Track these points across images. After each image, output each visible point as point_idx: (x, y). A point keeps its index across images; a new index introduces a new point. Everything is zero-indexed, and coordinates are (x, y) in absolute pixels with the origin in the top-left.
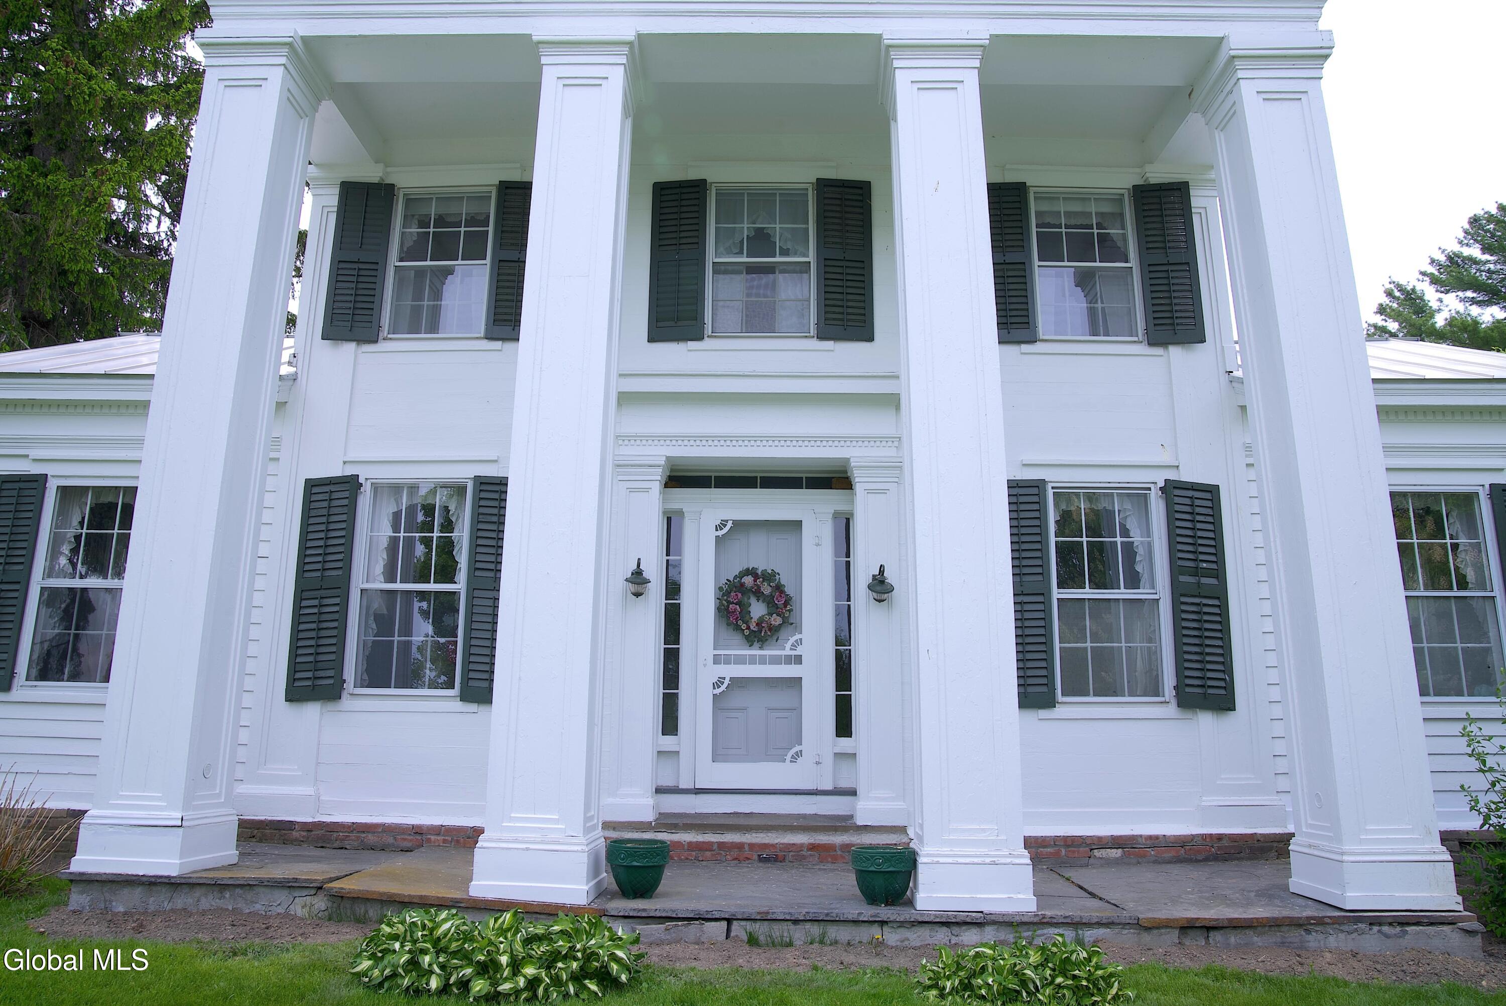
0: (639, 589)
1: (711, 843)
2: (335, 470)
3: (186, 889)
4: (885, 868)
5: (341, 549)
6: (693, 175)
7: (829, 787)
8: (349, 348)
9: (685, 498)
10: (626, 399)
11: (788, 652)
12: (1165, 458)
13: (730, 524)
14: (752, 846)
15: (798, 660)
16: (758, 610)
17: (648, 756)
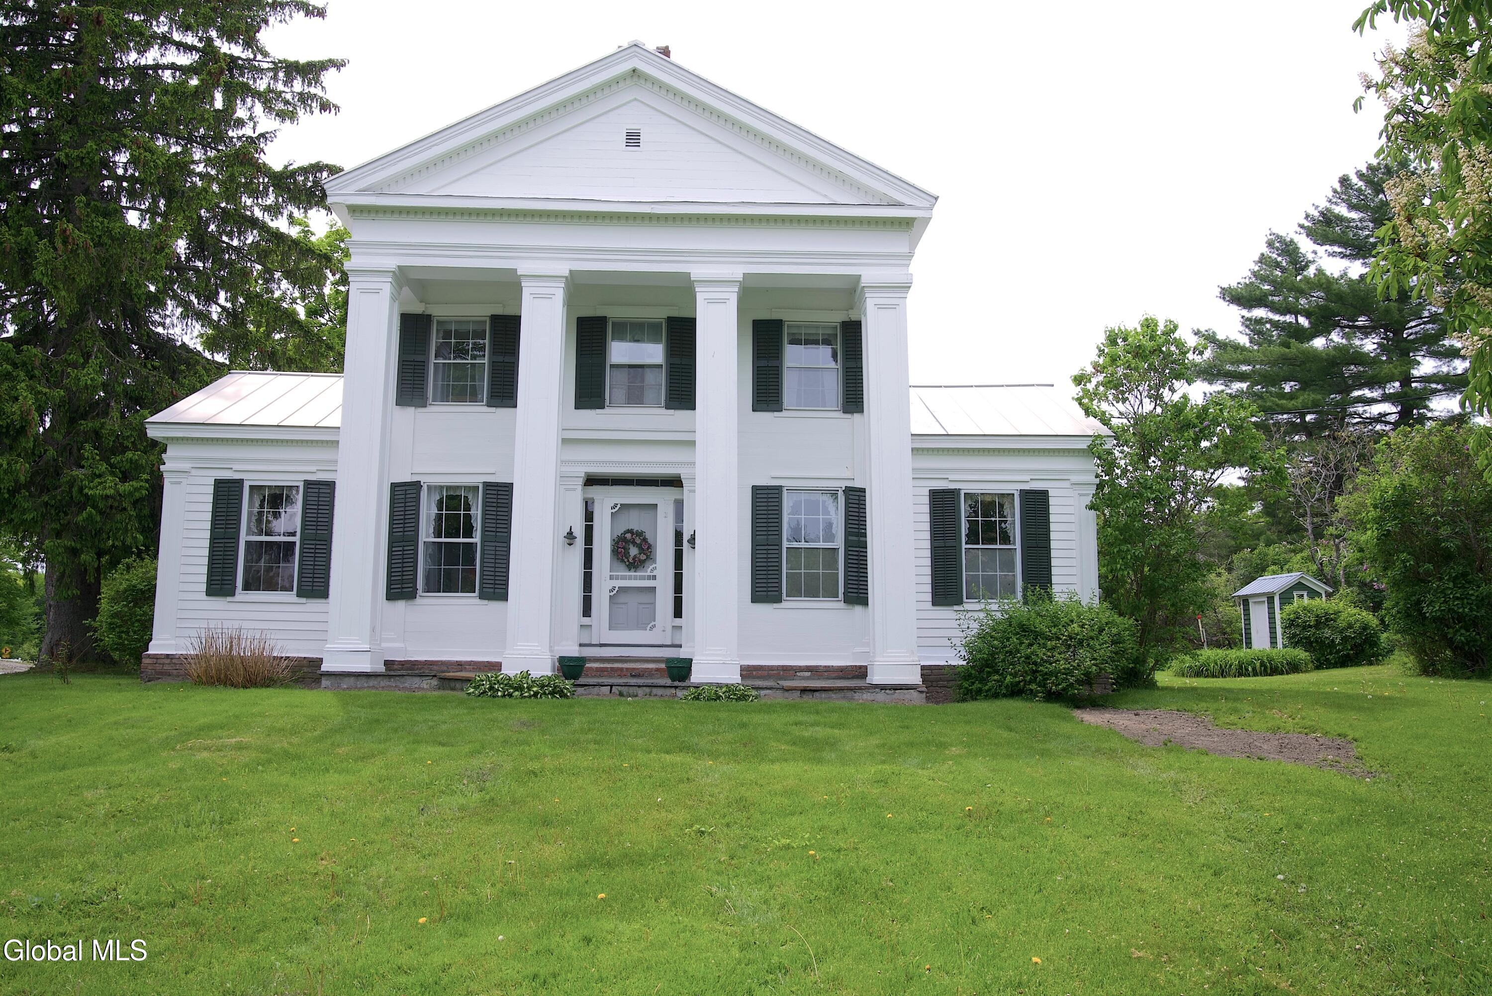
0: (571, 541)
1: (607, 668)
2: (408, 479)
3: (373, 678)
4: (678, 665)
5: (413, 520)
6: (599, 313)
7: (669, 643)
8: (411, 410)
9: (596, 492)
10: (565, 441)
11: (649, 573)
12: (848, 474)
13: (619, 506)
14: (627, 669)
15: (654, 578)
16: (633, 551)
17: (575, 628)
